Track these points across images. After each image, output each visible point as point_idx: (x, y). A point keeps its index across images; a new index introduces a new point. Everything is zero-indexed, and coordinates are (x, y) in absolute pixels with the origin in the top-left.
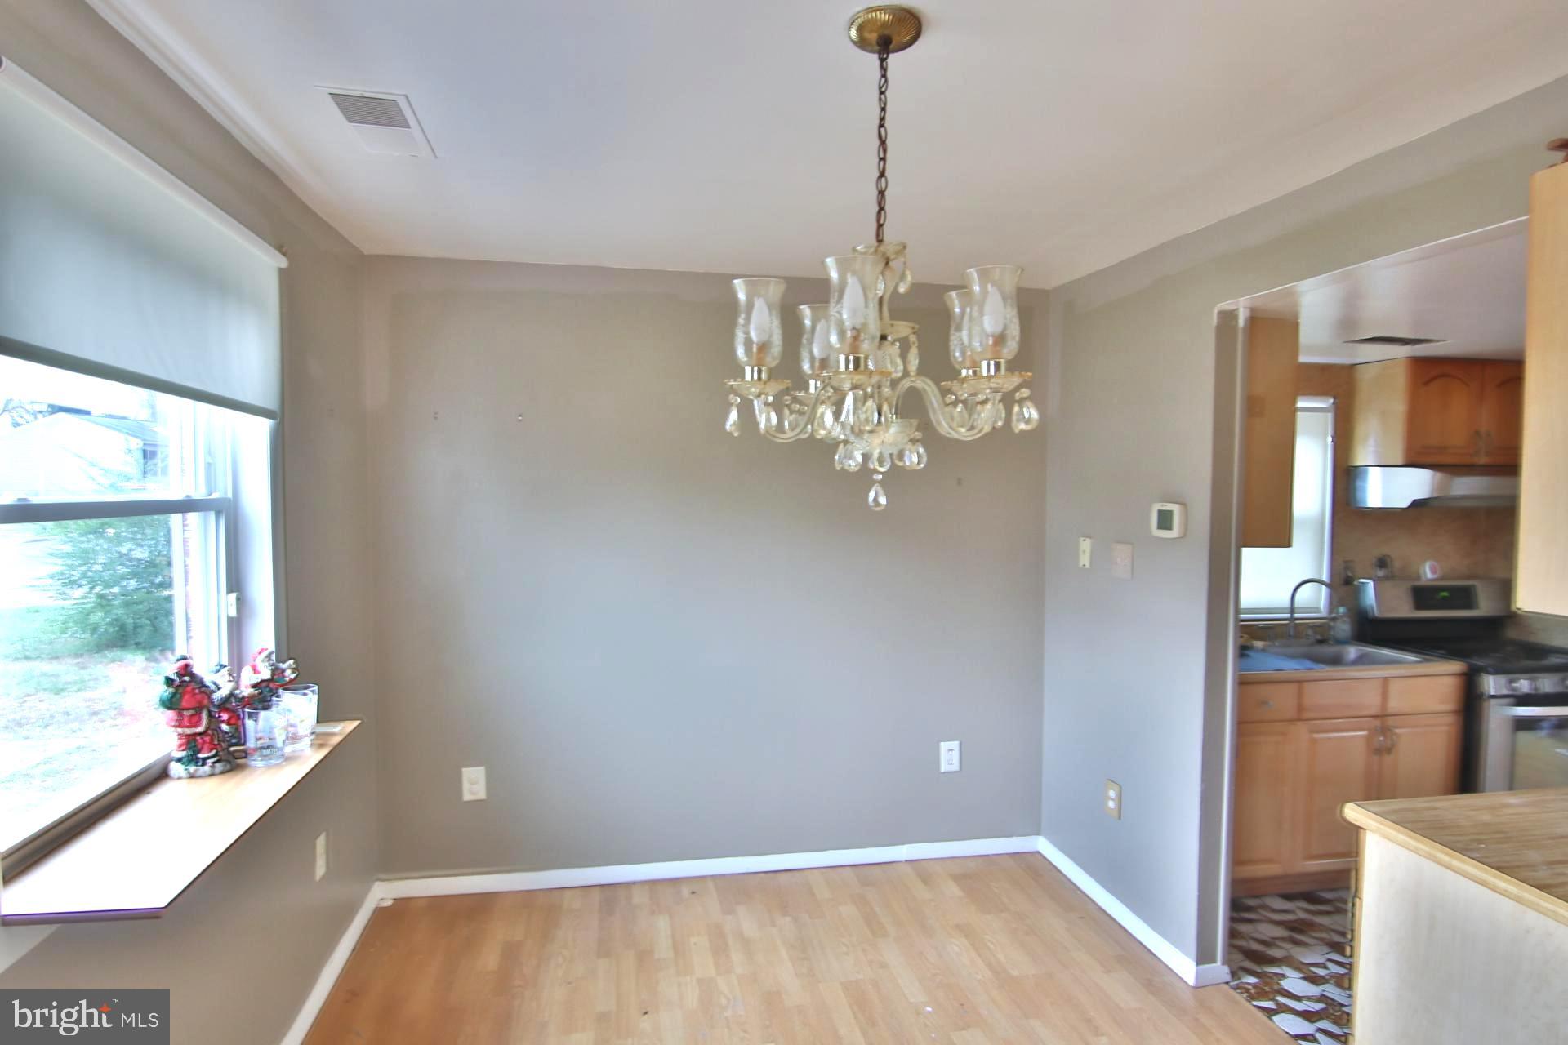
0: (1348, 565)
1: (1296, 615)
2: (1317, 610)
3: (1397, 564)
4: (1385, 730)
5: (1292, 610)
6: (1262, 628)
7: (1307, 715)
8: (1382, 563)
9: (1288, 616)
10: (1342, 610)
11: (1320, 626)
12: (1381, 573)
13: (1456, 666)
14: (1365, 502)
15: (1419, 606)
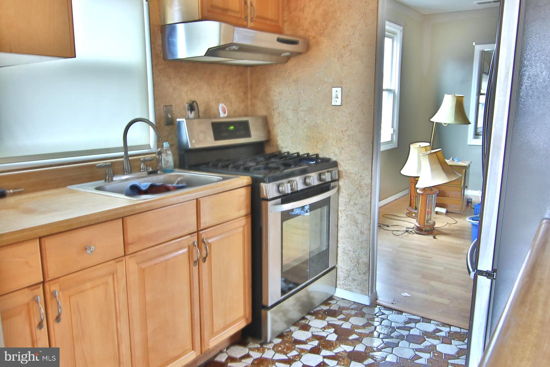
0: (168, 109)
1: (130, 153)
2: (148, 146)
3: (201, 109)
4: (201, 242)
5: (126, 148)
6: (101, 167)
7: (131, 249)
8: (192, 107)
9: (122, 153)
10: (166, 145)
11: (151, 160)
12: (192, 115)
13: (245, 180)
14: (177, 55)
15: (217, 137)
